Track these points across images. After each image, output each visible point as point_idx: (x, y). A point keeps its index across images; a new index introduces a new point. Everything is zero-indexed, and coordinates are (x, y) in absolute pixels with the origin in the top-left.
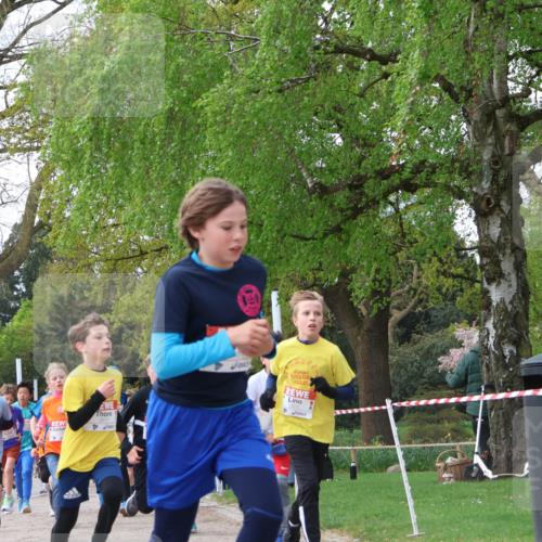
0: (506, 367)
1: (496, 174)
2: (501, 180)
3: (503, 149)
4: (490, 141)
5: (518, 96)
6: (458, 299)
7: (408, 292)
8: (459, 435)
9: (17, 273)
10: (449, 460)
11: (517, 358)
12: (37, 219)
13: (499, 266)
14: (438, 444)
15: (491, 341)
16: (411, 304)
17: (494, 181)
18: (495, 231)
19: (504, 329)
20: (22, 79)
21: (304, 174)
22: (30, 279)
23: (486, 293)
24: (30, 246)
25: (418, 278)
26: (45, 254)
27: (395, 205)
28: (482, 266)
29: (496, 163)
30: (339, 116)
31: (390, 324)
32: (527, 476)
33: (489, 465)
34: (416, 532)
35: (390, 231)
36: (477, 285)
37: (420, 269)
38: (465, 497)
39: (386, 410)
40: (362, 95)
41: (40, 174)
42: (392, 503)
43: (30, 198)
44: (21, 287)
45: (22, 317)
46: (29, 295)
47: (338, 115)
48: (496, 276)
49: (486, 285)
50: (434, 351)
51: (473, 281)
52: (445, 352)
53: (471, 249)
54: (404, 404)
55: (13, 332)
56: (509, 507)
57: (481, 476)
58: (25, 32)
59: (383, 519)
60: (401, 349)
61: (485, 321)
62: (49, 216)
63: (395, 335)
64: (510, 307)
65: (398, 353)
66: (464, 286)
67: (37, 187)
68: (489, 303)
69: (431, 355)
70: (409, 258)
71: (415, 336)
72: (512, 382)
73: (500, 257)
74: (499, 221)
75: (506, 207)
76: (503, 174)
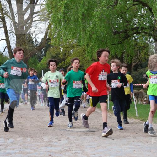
7: (137, 59)
9: (42, 50)
10: (145, 99)
12: (47, 37)
16: (137, 62)
20: (44, 3)
21: (113, 29)
22: (45, 52)
24: (46, 44)
25: (139, 55)
26: (49, 46)
27: (135, 37)
30: (122, 15)
31: (132, 66)
34: (137, 115)
35: (134, 43)
37: (140, 53)
40: (128, 9)
41: (49, 26)
43: (46, 32)
44: (43, 53)
45: (44, 60)
46: (45, 55)
50: (142, 73)
52: (145, 74)
54: (136, 85)
55: (42, 64)
60: (134, 72)
63: (133, 69)
67: (47, 29)
70: (137, 51)
71: (138, 69)
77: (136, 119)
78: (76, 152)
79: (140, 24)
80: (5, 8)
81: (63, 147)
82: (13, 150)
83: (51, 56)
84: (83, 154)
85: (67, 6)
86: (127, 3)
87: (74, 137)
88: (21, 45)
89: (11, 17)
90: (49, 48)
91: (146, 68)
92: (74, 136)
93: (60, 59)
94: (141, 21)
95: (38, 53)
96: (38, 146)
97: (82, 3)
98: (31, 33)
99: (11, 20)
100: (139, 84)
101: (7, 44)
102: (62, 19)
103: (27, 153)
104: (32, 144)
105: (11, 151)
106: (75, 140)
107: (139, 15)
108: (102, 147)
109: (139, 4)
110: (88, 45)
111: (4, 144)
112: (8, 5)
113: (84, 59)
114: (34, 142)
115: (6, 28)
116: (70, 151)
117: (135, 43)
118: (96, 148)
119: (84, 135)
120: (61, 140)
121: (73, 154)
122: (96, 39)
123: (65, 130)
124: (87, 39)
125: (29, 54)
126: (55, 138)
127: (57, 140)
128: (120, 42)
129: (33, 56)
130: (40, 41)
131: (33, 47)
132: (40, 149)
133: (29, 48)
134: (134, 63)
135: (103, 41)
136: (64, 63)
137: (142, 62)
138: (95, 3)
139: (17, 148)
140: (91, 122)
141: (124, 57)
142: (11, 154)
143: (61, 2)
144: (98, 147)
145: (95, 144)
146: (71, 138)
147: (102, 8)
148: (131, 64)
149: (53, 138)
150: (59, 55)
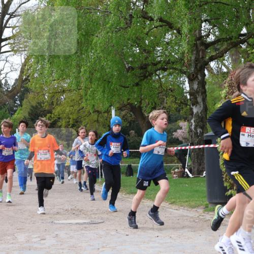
0: (198, 137)
1: (196, 65)
2: (198, 67)
3: (199, 56)
4: (194, 53)
5: (205, 36)
6: (181, 111)
9: (16, 97)
10: (176, 170)
11: (202, 133)
12: (24, 77)
13: (197, 99)
14: (172, 165)
15: (193, 127)
17: (196, 68)
18: (195, 86)
19: (198, 123)
20: (17, 25)
21: (125, 63)
22: (21, 100)
23: (191, 109)
24: (22, 87)
25: (166, 103)
26: (27, 90)
27: (159, 76)
28: (190, 99)
29: (196, 61)
32: (204, 176)
36: (188, 106)
37: (167, 100)
38: (182, 183)
40: (147, 34)
41: (26, 59)
43: (22, 69)
44: (18, 102)
45: (18, 113)
46: (21, 105)
47: (138, 41)
48: (195, 103)
49: (191, 106)
50: (172, 130)
51: (186, 105)
52: (175, 131)
53: (186, 93)
55: (15, 119)
56: (198, 188)
58: (20, 6)
59: (152, 191)
61: (191, 119)
62: (28, 76)
64: (200, 115)
66: (183, 107)
67: (24, 65)
68: (193, 113)
69: (170, 132)
70: (163, 96)
72: (200, 142)
73: (197, 96)
74: (197, 83)
75: (200, 77)
76: (199, 65)
81: (48, 250)
83: (30, 107)
86: (145, 24)
87: (66, 234)
90: (27, 94)
91: (177, 122)
93: (45, 111)
95: (9, 102)
106: (68, 238)
108: (109, 247)
109: (164, 25)
113: (81, 111)
114: (2, 243)
117: (160, 84)
118: (101, 249)
119: (82, 230)
120: (45, 239)
122: (100, 78)
123: (52, 222)
126: (35, 236)
127: (39, 239)
128: (137, 83)
129: (2, 107)
130: (13, 84)
131: (1, 92)
136: (51, 117)
137: (171, 113)
138: (97, 24)
140: (93, 208)
144: (103, 247)
146: (62, 234)
147: (108, 33)
149: (33, 236)
150: (42, 105)
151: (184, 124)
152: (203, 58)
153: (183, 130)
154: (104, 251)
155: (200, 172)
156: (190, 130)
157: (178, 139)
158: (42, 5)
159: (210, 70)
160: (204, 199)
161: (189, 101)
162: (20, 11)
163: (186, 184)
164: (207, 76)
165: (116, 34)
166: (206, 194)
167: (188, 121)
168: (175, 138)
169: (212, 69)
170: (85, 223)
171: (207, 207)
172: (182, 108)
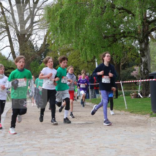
0: (145, 75)
1: (143, 34)
2: (145, 35)
3: (145, 29)
5: (148, 17)
6: (135, 61)
7: (124, 59)
8: (135, 89)
9: (42, 54)
10: (133, 94)
11: (148, 73)
12: (46, 43)
13: (144, 54)
14: (131, 91)
15: (142, 69)
16: (125, 61)
17: (143, 36)
18: (143, 46)
19: (145, 67)
20: (43, 13)
21: (103, 34)
22: (45, 56)
23: (141, 59)
24: (45, 49)
25: (126, 56)
26: (48, 50)
27: (122, 41)
28: (140, 54)
29: (144, 32)
30: (110, 21)
31: (120, 66)
32: (149, 97)
33: (141, 95)
34: (126, 108)
35: (121, 45)
36: (139, 58)
37: (127, 54)
38: (136, 101)
39: (120, 83)
40: (115, 17)
41: (47, 33)
42: (121, 102)
43: (45, 38)
44: (43, 57)
48: (143, 56)
49: (141, 57)
52: (132, 72)
53: (138, 50)
54: (124, 82)
56: (146, 104)
57: (140, 97)
58: (43, 3)
59: (120, 105)
60: (123, 71)
61: (141, 65)
62: (49, 42)
63: (122, 68)
64: (146, 62)
65: (122, 72)
67: (46, 36)
68: (142, 61)
69: (129, 72)
70: (124, 52)
71: (126, 68)
72: (147, 78)
73: (145, 52)
74: (144, 44)
75: (146, 41)
76: (145, 34)
77: (125, 111)
78: (75, 142)
79: (126, 29)
80: (9, 18)
81: (63, 138)
82: (20, 142)
84: (81, 144)
85: (62, 15)
86: (114, 11)
88: (23, 50)
89: (14, 26)
90: (48, 52)
91: (133, 67)
92: (73, 128)
94: (127, 26)
95: (38, 57)
96: (41, 138)
97: (75, 12)
98: (32, 40)
99: (14, 30)
100: (127, 81)
101: (11, 50)
102: (58, 27)
103: (32, 145)
104: (37, 136)
105: (18, 143)
106: (74, 132)
107: (125, 21)
108: (97, 137)
109: (124, 12)
110: (82, 49)
111: (12, 137)
112: (11, 16)
113: (78, 61)
114: (38, 134)
115: (10, 36)
116: (70, 141)
117: (123, 45)
118: (92, 138)
119: (81, 127)
120: (61, 132)
121: (72, 144)
122: (88, 43)
124: (81, 43)
125: (31, 58)
127: (58, 132)
128: (110, 45)
129: (35, 60)
130: (40, 47)
131: (34, 51)
132: (43, 140)
133: (31, 53)
134: (122, 62)
135: (94, 45)
137: (129, 62)
138: (86, 12)
139: (23, 141)
140: (87, 115)
141: (113, 58)
142: (18, 146)
143: (57, 12)
144: (94, 137)
145: (91, 135)
146: (70, 130)
147: (93, 16)
148: (120, 64)
149: (55, 131)
150: (57, 58)
151: (137, 68)
152: (147, 30)
153: (136, 71)
154: (94, 139)
155: (147, 95)
156: (141, 71)
157: (133, 77)
158: (56, 2)
159: (152, 37)
160: (150, 110)
161: (139, 54)
162: (43, 6)
163: (139, 101)
164: (150, 40)
165: (97, 17)
166: (151, 107)
167: (139, 66)
168: (132, 76)
169: (152, 36)
170: (82, 124)
171: (152, 114)
172: (136, 59)
